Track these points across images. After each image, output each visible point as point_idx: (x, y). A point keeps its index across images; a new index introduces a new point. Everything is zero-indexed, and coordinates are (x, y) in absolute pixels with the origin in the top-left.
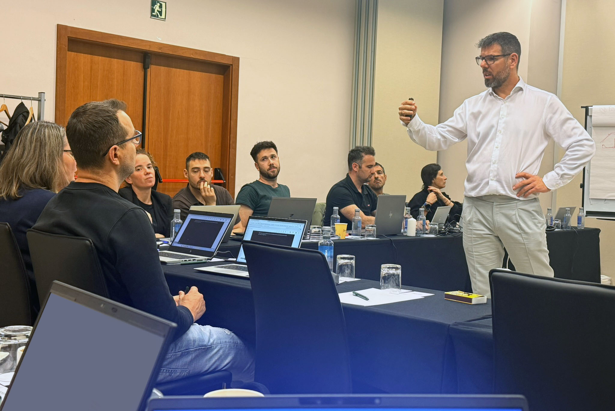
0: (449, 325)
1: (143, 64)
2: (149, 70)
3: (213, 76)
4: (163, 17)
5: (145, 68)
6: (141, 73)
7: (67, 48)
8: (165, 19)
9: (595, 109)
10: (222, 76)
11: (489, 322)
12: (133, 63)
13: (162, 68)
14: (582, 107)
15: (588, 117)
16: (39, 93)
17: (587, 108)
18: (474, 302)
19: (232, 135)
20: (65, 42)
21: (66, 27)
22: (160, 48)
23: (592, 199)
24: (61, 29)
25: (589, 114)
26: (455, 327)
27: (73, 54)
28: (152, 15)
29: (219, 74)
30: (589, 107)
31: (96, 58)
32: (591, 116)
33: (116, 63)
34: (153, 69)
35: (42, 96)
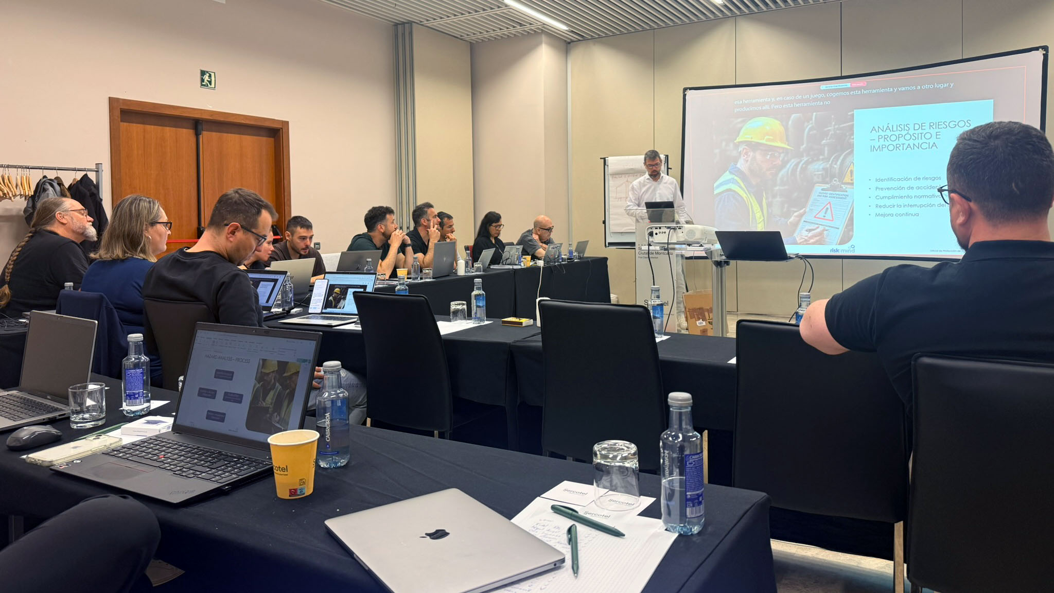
0: (510, 343)
1: (194, 131)
2: (201, 136)
3: (264, 139)
4: (213, 86)
5: (197, 135)
6: (193, 139)
7: (119, 119)
8: (215, 88)
9: (610, 160)
10: (273, 139)
11: (539, 337)
12: (184, 131)
13: (214, 133)
14: (601, 158)
15: (606, 166)
16: (96, 164)
17: (604, 159)
18: (524, 325)
19: (286, 194)
20: (117, 113)
21: (117, 100)
22: (212, 116)
23: (612, 233)
24: (112, 102)
25: (607, 164)
26: (514, 344)
27: (125, 124)
28: (202, 85)
29: (270, 137)
30: (607, 159)
31: (148, 127)
32: (608, 166)
33: (169, 132)
34: (205, 136)
35: (100, 167)
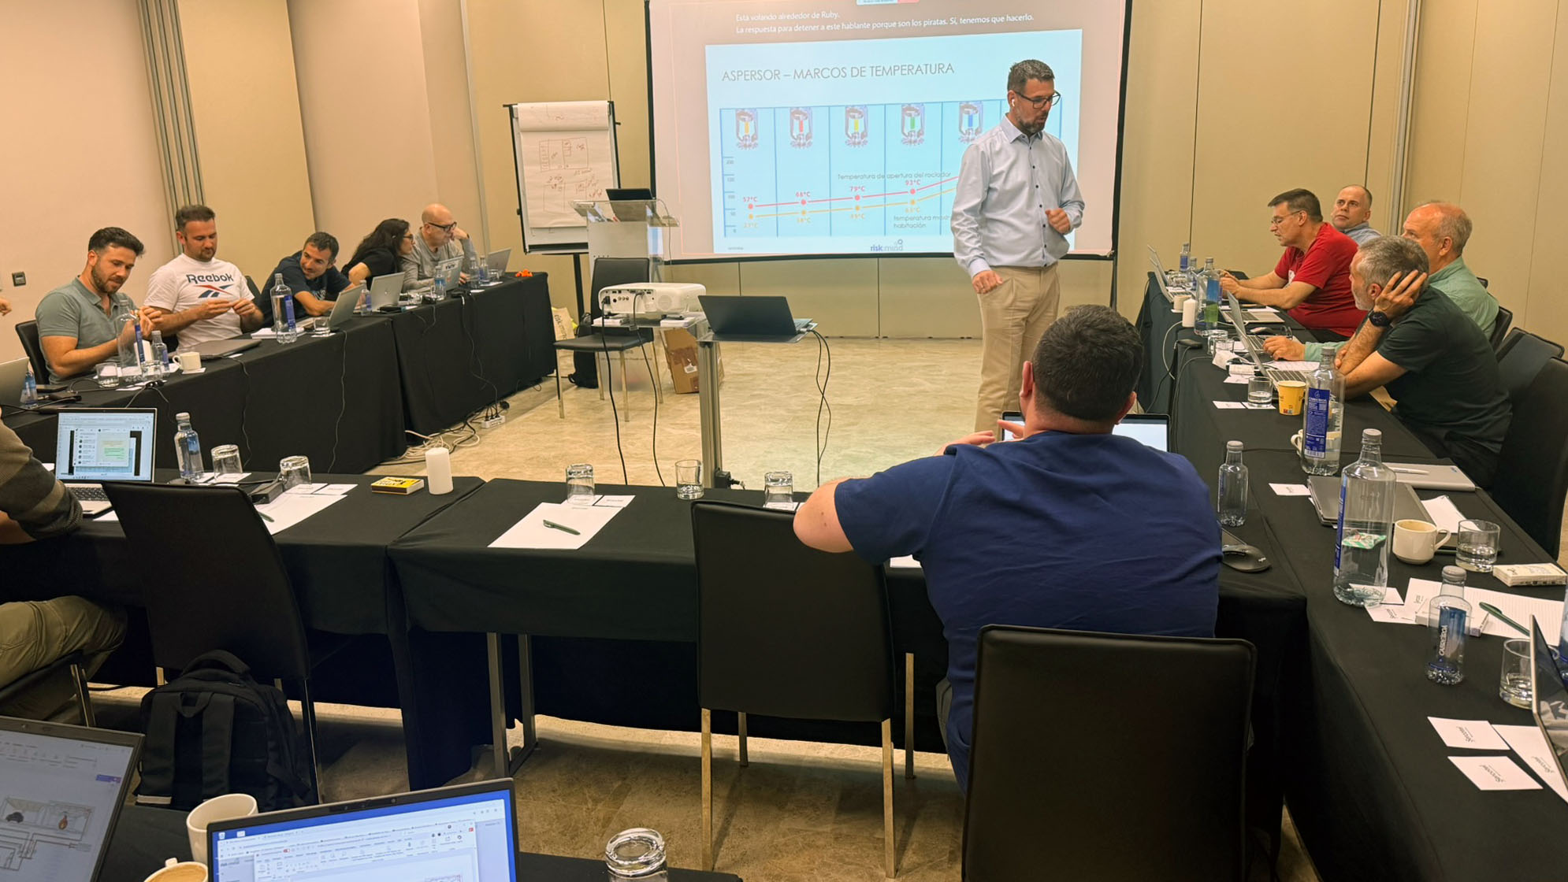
0: (387, 546)
9: (521, 108)
14: (504, 106)
15: (514, 120)
17: (510, 107)
18: (408, 492)
23: (534, 229)
25: (515, 116)
30: (514, 106)
32: (517, 118)
